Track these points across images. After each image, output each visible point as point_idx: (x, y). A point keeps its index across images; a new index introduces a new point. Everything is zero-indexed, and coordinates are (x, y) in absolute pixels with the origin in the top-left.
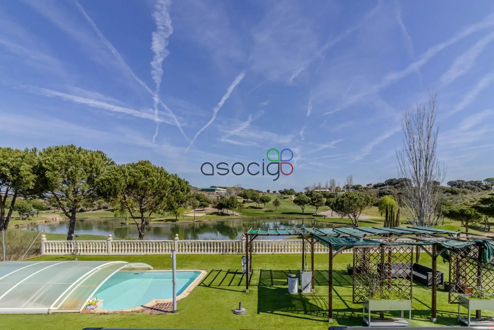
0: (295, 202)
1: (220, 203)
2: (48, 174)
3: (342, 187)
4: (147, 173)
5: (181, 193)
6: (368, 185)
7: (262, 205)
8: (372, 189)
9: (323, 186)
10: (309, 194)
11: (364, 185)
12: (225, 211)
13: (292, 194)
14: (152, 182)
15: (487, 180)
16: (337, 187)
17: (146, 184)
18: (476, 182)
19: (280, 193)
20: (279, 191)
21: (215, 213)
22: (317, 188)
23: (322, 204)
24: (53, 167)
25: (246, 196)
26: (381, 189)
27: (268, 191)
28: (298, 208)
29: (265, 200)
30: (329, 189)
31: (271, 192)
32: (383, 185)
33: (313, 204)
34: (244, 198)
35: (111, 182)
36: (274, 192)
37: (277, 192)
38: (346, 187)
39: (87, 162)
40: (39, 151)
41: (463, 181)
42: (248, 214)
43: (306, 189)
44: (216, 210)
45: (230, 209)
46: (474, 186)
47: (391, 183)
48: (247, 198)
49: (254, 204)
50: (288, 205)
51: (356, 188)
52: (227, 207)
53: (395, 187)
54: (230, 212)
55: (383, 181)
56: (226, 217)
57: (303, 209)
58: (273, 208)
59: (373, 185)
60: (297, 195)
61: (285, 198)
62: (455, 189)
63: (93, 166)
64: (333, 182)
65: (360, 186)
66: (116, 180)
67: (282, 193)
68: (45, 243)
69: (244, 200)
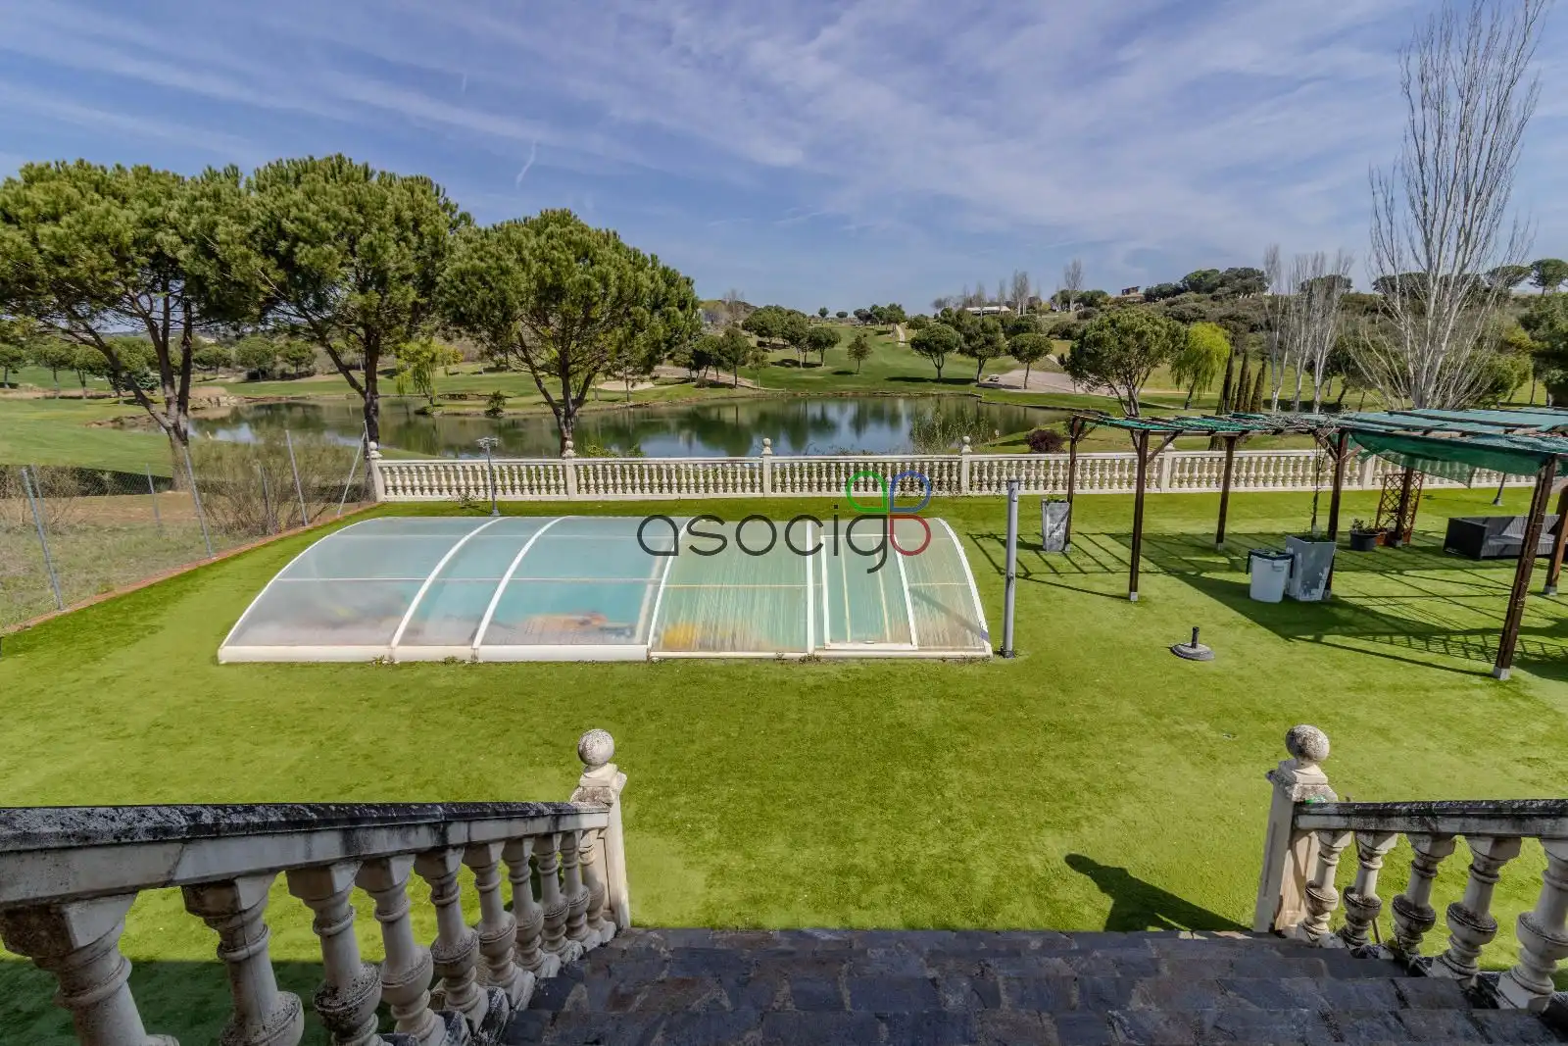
0: (917, 344)
1: (695, 350)
2: (307, 255)
3: (1045, 299)
6: (1128, 291)
7: (813, 356)
8: (1141, 302)
9: (991, 294)
10: (953, 319)
11: (1114, 293)
12: (711, 374)
13: (897, 322)
16: (1031, 300)
19: (860, 318)
20: (856, 313)
21: (687, 381)
22: (971, 303)
23: (998, 350)
24: (315, 230)
25: (765, 328)
26: (1170, 304)
27: (823, 313)
28: (925, 365)
29: (824, 340)
30: (1008, 304)
31: (832, 315)
32: (1178, 291)
33: (972, 353)
34: (761, 335)
35: (488, 278)
36: (842, 315)
37: (851, 315)
38: (1058, 299)
39: (407, 215)
42: (778, 382)
43: (938, 304)
44: (684, 372)
45: (727, 370)
47: (1198, 284)
48: (770, 335)
49: (793, 353)
50: (890, 355)
51: (1090, 301)
52: (718, 364)
53: (1214, 298)
54: (726, 377)
55: (1176, 280)
56: (723, 392)
57: (939, 368)
58: (853, 365)
59: (1142, 291)
60: (915, 324)
61: (880, 333)
63: (423, 228)
64: (1021, 287)
65: (1101, 294)
66: (505, 271)
67: (865, 317)
68: (381, 468)
69: (760, 339)
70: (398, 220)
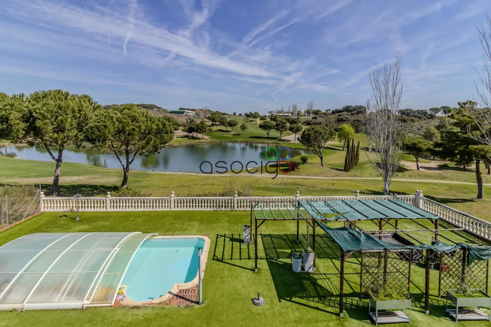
0: (261, 126)
1: (190, 127)
2: (39, 123)
3: (303, 112)
4: (134, 119)
5: (166, 136)
6: (327, 111)
7: (229, 129)
8: (331, 114)
9: (286, 110)
10: (273, 118)
11: (323, 111)
12: (195, 134)
13: (257, 118)
14: (140, 127)
15: (431, 110)
16: (298, 111)
17: (134, 129)
18: (422, 111)
19: (246, 116)
20: (245, 114)
21: (186, 136)
22: (280, 112)
23: (286, 129)
24: (43, 116)
25: (214, 120)
26: (339, 116)
27: (235, 114)
28: (263, 133)
29: (233, 124)
30: (291, 113)
31: (237, 114)
32: (341, 111)
33: (278, 130)
34: (212, 121)
35: (100, 129)
36: (240, 115)
37: (243, 115)
38: (306, 111)
39: (76, 109)
40: (26, 97)
41: (412, 110)
42: (217, 138)
43: (270, 112)
44: (186, 134)
45: (200, 133)
46: (420, 115)
47: (347, 109)
48: (216, 121)
49: (222, 128)
50: (254, 128)
51: (316, 113)
52: (197, 132)
53: (352, 114)
54: (200, 136)
55: (341, 108)
56: (197, 141)
57: (268, 134)
58: (241, 132)
59: (331, 111)
60: (262, 119)
61: (251, 121)
62: (405, 117)
63: (82, 113)
64: (295, 107)
65: (319, 111)
66: (105, 127)
67: (247, 116)
68: (44, 200)
69: (213, 123)
70: (73, 112)
